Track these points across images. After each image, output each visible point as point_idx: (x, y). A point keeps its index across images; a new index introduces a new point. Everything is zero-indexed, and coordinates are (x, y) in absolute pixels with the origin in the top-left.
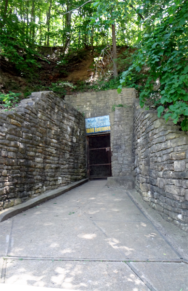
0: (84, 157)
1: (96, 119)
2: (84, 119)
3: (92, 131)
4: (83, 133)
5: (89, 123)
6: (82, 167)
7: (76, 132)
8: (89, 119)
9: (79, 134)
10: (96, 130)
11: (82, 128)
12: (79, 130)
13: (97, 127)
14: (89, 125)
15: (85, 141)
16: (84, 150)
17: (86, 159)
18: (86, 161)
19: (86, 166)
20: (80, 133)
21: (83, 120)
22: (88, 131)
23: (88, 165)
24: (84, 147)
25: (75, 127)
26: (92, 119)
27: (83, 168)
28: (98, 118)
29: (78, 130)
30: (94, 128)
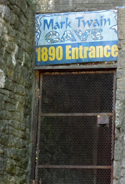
0: (24, 138)
1: (73, 17)
2: (34, 14)
3: (56, 55)
4: (27, 61)
5: (47, 31)
6: (17, 170)
7: (8, 53)
8: (48, 18)
9: (14, 63)
10: (68, 52)
11: (25, 45)
12: (17, 47)
13: (73, 45)
14: (47, 37)
15: (29, 87)
16: (25, 115)
17: (30, 145)
18: (30, 151)
19: (29, 168)
20: (17, 58)
21: (30, 16)
22: (42, 56)
23: (34, 164)
24: (26, 107)
25: (7, 38)
26: (59, 18)
27: (19, 175)
28: (79, 15)
29: (13, 50)
30: (64, 46)
